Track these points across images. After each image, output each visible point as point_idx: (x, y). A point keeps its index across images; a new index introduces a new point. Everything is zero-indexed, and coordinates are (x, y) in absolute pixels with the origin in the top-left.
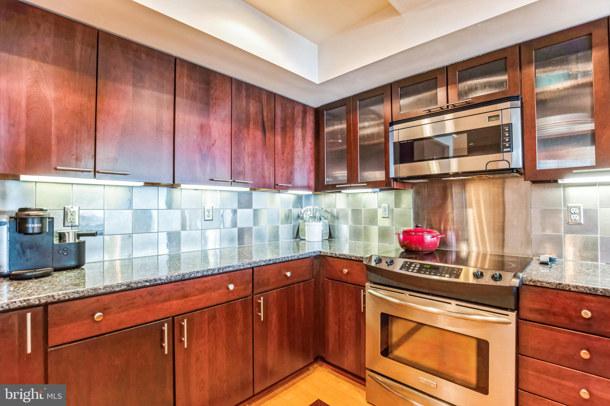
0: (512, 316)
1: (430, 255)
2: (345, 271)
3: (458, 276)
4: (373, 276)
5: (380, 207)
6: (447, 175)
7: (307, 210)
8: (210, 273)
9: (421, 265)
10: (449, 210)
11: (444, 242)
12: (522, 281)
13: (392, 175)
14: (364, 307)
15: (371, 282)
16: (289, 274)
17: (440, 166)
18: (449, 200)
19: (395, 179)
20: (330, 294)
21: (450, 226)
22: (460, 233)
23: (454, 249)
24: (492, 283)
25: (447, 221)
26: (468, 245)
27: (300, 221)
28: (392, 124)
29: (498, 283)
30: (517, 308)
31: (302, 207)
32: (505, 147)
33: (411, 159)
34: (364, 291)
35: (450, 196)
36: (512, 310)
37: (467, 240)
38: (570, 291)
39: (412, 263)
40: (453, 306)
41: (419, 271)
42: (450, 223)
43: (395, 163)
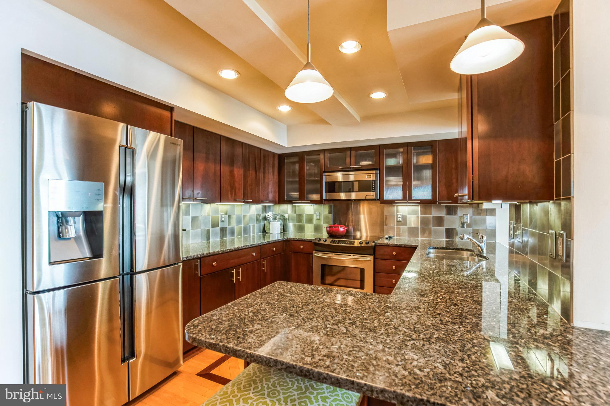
0: (372, 257)
1: (342, 237)
2: (302, 247)
3: (353, 244)
4: (317, 248)
5: (315, 213)
6: (350, 200)
7: (269, 215)
8: (247, 247)
9: (339, 241)
10: (350, 216)
11: (348, 231)
12: (376, 243)
13: (324, 198)
14: (312, 264)
15: (315, 251)
16: (274, 249)
17: (346, 195)
18: (350, 210)
19: (325, 200)
20: (293, 260)
21: (350, 224)
22: (355, 227)
23: (352, 234)
24: (366, 245)
25: (349, 221)
26: (361, 232)
27: (266, 222)
28: (325, 172)
29: (368, 245)
30: (374, 254)
31: (266, 213)
32: (373, 190)
33: (334, 191)
34: (312, 256)
35: (350, 208)
36: (372, 255)
37: (360, 230)
38: (390, 246)
39: (335, 240)
40: (352, 256)
41: (338, 243)
42: (350, 222)
43: (326, 192)
